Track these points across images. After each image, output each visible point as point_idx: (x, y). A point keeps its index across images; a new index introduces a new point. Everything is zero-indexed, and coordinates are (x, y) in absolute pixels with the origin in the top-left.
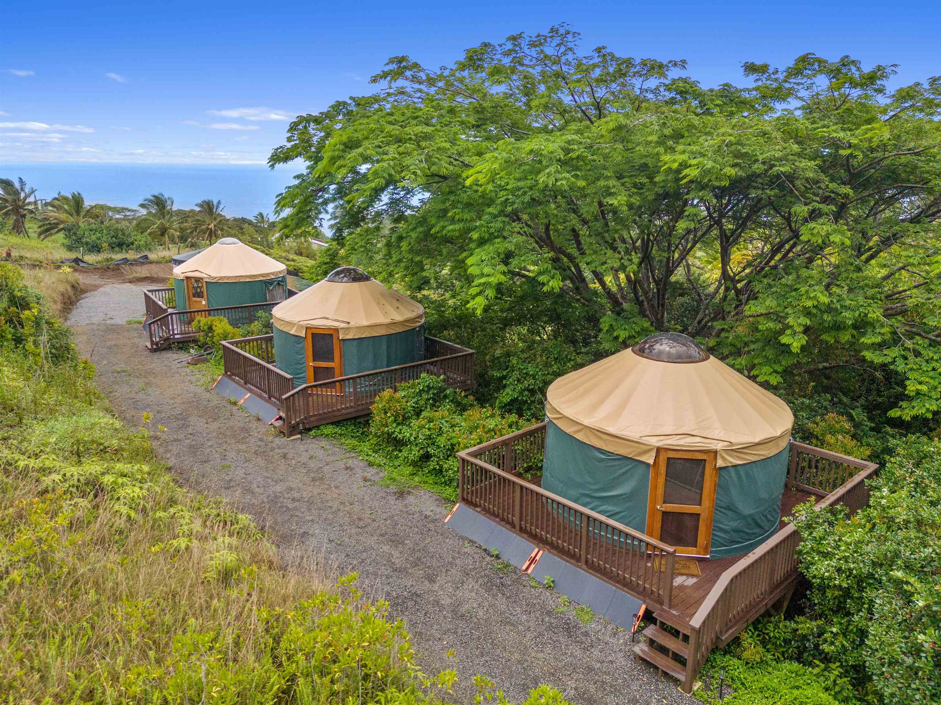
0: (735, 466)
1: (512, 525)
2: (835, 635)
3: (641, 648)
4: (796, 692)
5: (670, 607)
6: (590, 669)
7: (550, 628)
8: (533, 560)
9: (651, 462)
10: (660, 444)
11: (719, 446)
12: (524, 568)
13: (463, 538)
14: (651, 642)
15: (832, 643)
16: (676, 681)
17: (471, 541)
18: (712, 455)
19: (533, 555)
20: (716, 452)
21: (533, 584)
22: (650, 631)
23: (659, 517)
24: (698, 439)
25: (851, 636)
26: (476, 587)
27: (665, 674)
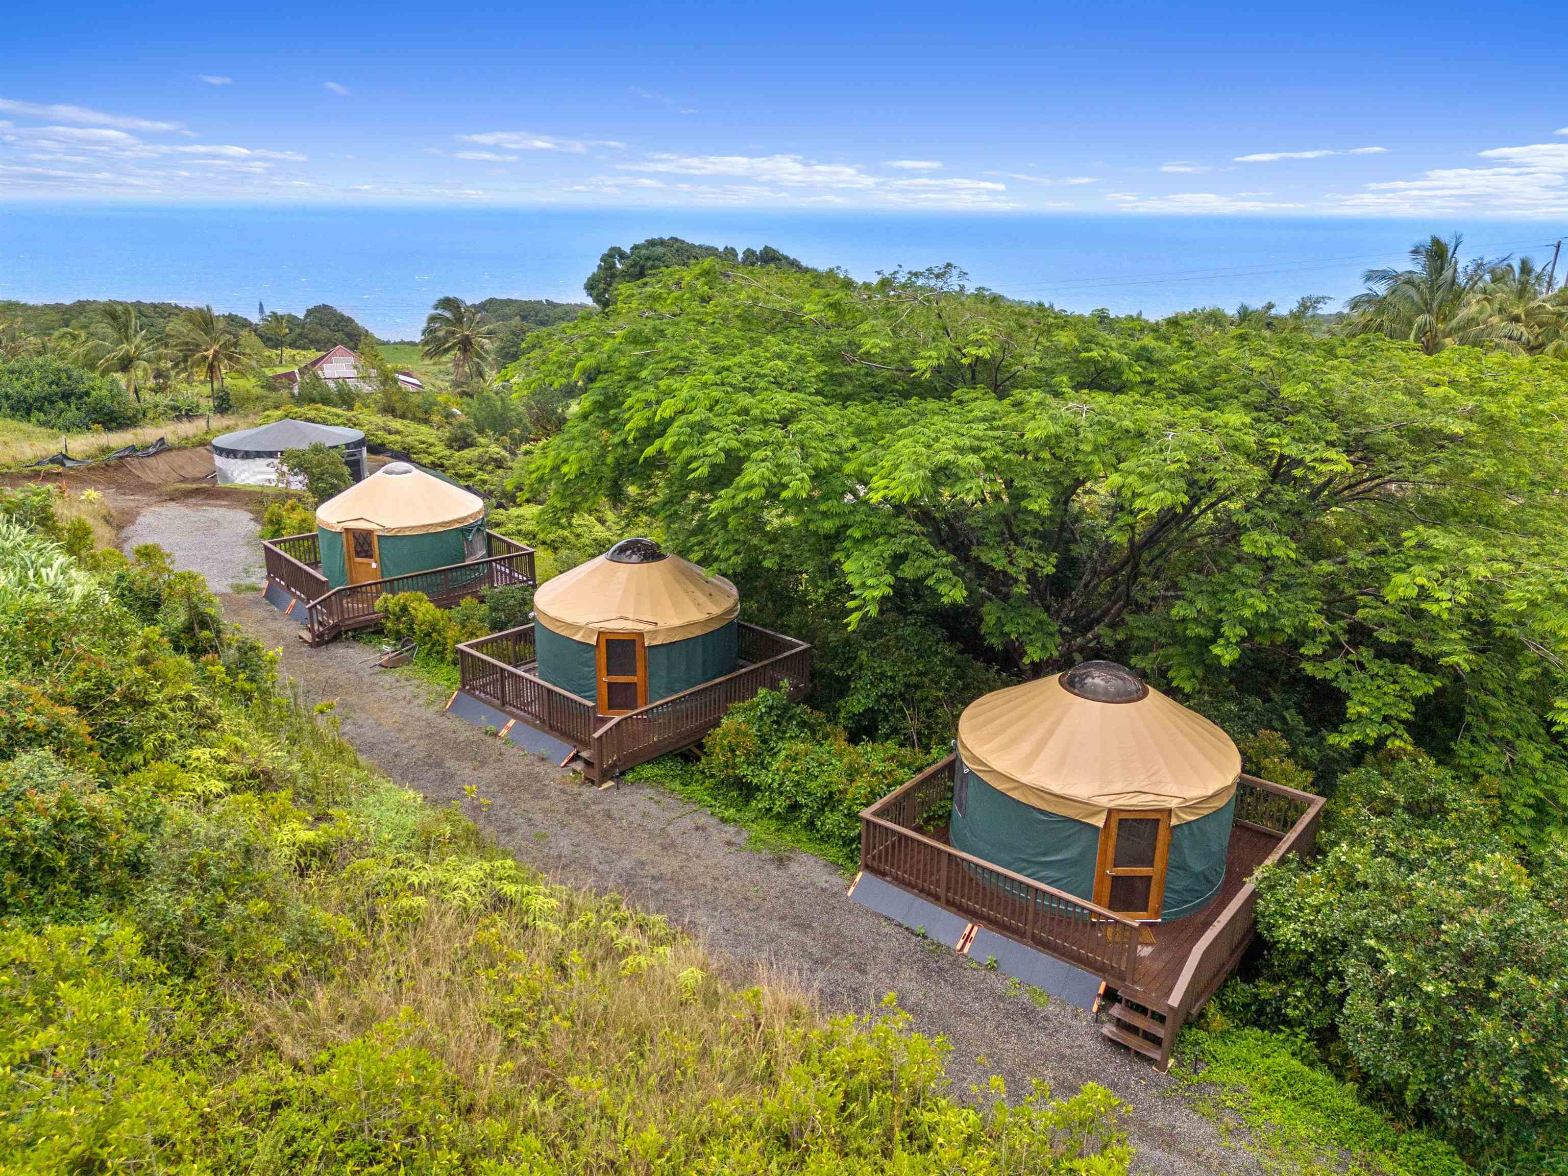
0: (1189, 823)
1: (936, 898)
2: (1300, 1000)
3: (1108, 1029)
4: (1268, 1062)
5: (1134, 983)
6: (1063, 1057)
7: (1007, 1016)
8: (967, 938)
9: (1101, 824)
10: (1112, 805)
11: (1173, 804)
12: (959, 947)
13: (878, 916)
14: (1119, 1023)
15: (1296, 1008)
16: (1150, 1061)
17: (887, 919)
18: (1166, 814)
19: (967, 932)
20: (1170, 811)
21: (974, 965)
22: (1116, 1010)
23: (1108, 884)
24: (1151, 797)
25: (1315, 999)
26: (914, 975)
27: (1138, 1054)
